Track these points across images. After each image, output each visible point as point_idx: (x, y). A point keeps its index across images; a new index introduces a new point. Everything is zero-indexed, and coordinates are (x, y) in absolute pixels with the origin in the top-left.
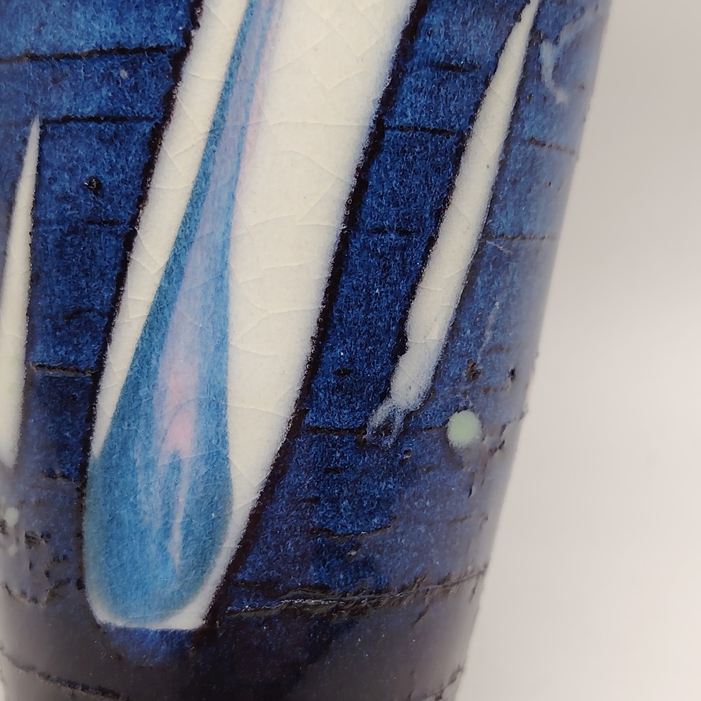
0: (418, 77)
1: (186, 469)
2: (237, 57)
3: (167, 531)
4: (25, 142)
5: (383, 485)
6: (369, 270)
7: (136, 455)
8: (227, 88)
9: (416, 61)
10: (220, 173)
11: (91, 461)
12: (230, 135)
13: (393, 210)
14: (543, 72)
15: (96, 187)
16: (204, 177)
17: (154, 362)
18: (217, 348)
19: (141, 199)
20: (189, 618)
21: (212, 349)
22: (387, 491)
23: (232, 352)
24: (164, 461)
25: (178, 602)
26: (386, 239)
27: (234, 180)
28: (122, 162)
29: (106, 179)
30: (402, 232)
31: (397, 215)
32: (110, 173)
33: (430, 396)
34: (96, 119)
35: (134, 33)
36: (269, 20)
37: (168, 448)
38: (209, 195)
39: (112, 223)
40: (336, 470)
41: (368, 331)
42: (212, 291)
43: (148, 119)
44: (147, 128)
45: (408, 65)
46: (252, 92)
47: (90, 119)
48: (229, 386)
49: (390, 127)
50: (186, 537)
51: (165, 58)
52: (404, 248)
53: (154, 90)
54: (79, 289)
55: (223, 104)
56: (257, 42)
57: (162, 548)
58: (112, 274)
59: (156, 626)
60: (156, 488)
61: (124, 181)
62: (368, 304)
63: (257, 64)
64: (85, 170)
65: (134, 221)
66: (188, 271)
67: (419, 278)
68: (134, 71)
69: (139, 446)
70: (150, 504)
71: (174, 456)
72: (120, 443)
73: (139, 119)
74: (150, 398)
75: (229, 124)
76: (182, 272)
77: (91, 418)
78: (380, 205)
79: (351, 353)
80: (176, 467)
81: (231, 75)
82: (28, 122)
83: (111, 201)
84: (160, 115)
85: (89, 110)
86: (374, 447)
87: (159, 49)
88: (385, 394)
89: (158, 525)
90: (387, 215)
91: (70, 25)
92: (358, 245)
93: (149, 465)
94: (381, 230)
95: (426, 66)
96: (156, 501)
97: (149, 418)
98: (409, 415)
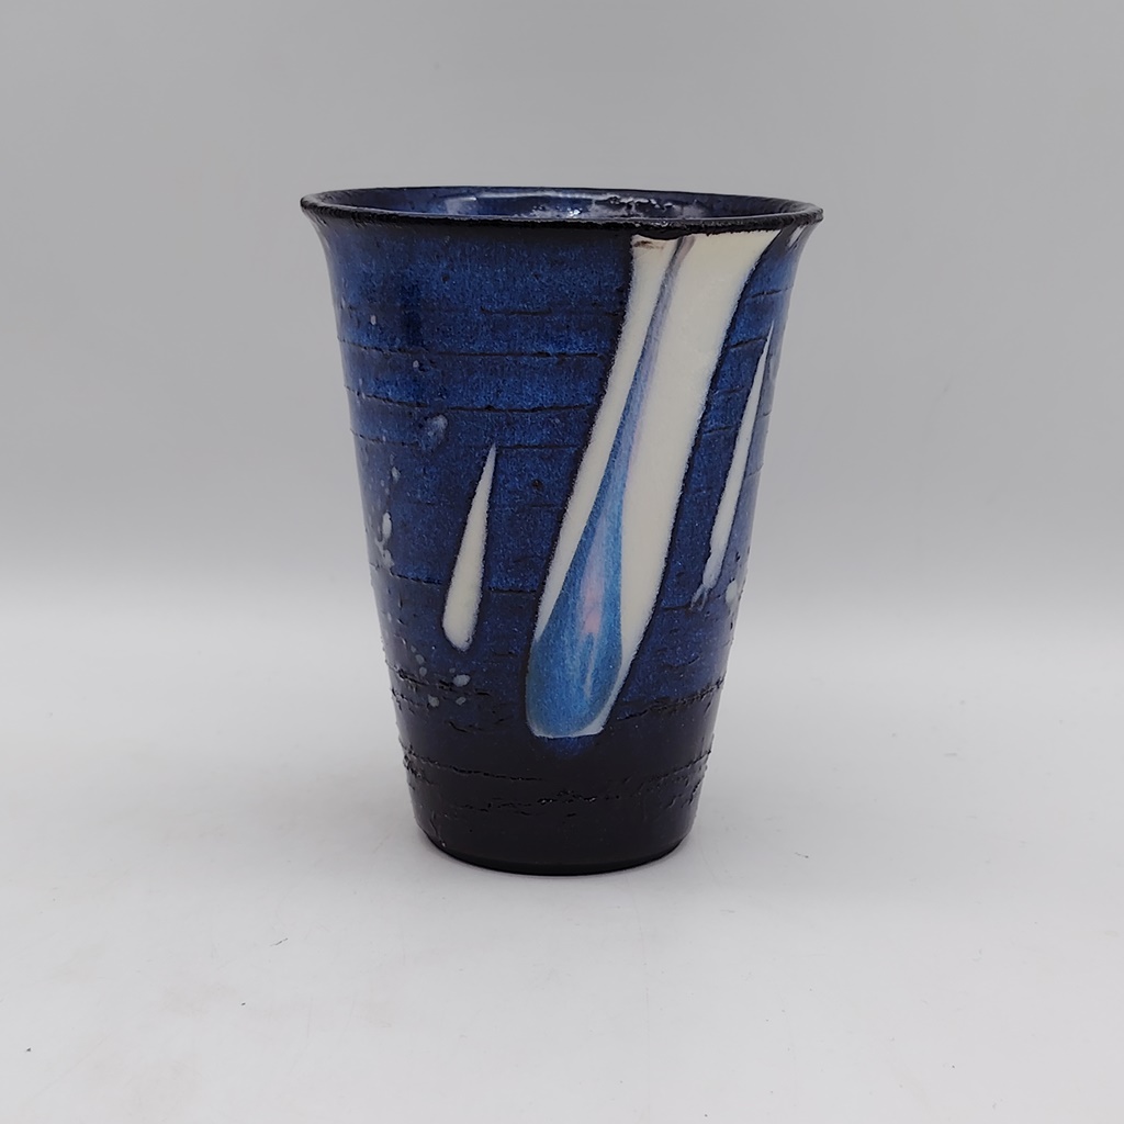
0: (718, 401)
1: (596, 643)
2: (627, 409)
3: (583, 680)
4: (485, 459)
5: (697, 634)
6: (693, 514)
7: (565, 638)
8: (622, 426)
9: (717, 393)
10: (616, 474)
11: (533, 644)
12: (623, 452)
13: (705, 477)
15: (538, 484)
16: (608, 476)
17: (577, 584)
18: (615, 573)
19: (569, 491)
20: (594, 728)
21: (612, 573)
22: (699, 637)
23: (623, 574)
24: (583, 639)
25: (590, 719)
26: (701, 494)
27: (625, 477)
28: (556, 471)
29: (545, 481)
31: (707, 479)
32: (548, 477)
33: (719, 577)
34: (539, 447)
35: (565, 399)
36: (646, 386)
37: (585, 632)
38: (610, 486)
39: (549, 506)
40: (676, 630)
41: (692, 548)
42: (612, 540)
43: (573, 446)
44: (572, 451)
45: (714, 396)
46: (636, 427)
47: (535, 447)
48: (622, 593)
50: (595, 681)
51: (584, 411)
53: (577, 429)
54: (525, 544)
55: (619, 435)
56: (638, 398)
57: (580, 690)
59: (574, 735)
60: (577, 655)
61: (557, 482)
62: (692, 533)
63: (638, 411)
64: (530, 476)
65: (565, 504)
66: (598, 530)
68: (564, 419)
69: (567, 632)
70: (573, 664)
71: (589, 636)
72: (554, 632)
73: (568, 446)
74: (574, 604)
75: (622, 445)
76: (594, 530)
77: (535, 619)
78: (699, 476)
79: (684, 562)
80: (590, 642)
81: (624, 419)
82: (488, 447)
83: (548, 493)
84: (580, 443)
85: (534, 442)
86: (695, 612)
87: (582, 407)
88: (701, 582)
89: (578, 675)
90: (702, 481)
91: (521, 393)
92: (688, 501)
93: (573, 643)
94: (699, 490)
95: (721, 394)
96: (577, 663)
97: (574, 616)
98: (710, 591)
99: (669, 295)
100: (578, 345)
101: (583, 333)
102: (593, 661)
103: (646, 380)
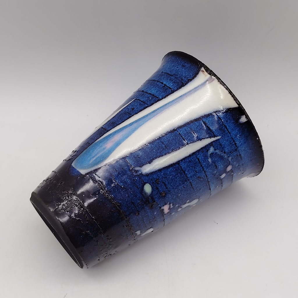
0: (187, 128)
1: (105, 150)
2: (166, 105)
3: (94, 157)
4: (131, 101)
5: (128, 180)
6: (156, 147)
7: (101, 144)
8: (161, 107)
9: (189, 126)
10: (149, 117)
12: (155, 113)
13: (167, 142)
14: (209, 151)
15: (133, 109)
16: (147, 115)
17: (116, 133)
18: (126, 137)
19: (137, 113)
20: (84, 172)
21: (125, 137)
22: (127, 181)
23: (127, 139)
24: (104, 147)
25: (84, 168)
26: (162, 145)
27: (150, 119)
28: (139, 108)
30: (165, 147)
31: (167, 143)
32: (136, 108)
33: (147, 175)
35: (157, 94)
36: (174, 104)
37: (106, 146)
38: (145, 118)
39: (130, 114)
41: (147, 155)
42: (133, 130)
44: (147, 105)
45: (187, 126)
46: (163, 110)
48: (122, 143)
49: (177, 131)
50: (95, 159)
51: (157, 99)
52: (164, 149)
53: (152, 102)
55: (158, 109)
56: (170, 105)
57: (91, 159)
58: (123, 120)
59: (78, 170)
60: (99, 150)
61: (137, 110)
62: (151, 151)
64: (134, 106)
65: (133, 115)
67: (162, 156)
68: (152, 98)
69: (103, 143)
70: (96, 151)
71: (106, 147)
72: (101, 142)
73: (147, 104)
74: (111, 137)
75: (156, 112)
76: (132, 125)
78: (166, 139)
79: (142, 155)
80: (104, 149)
81: (163, 106)
82: (134, 99)
83: (133, 112)
84: (150, 105)
85: (142, 100)
87: (158, 98)
88: (141, 167)
89: (93, 155)
90: (166, 142)
91: (151, 89)
92: (158, 142)
93: (102, 146)
94: (163, 143)
95: (190, 128)
97: (108, 140)
98: (141, 174)
99: (198, 90)
100: (170, 85)
101: (174, 83)
102: (100, 154)
103: (175, 103)
